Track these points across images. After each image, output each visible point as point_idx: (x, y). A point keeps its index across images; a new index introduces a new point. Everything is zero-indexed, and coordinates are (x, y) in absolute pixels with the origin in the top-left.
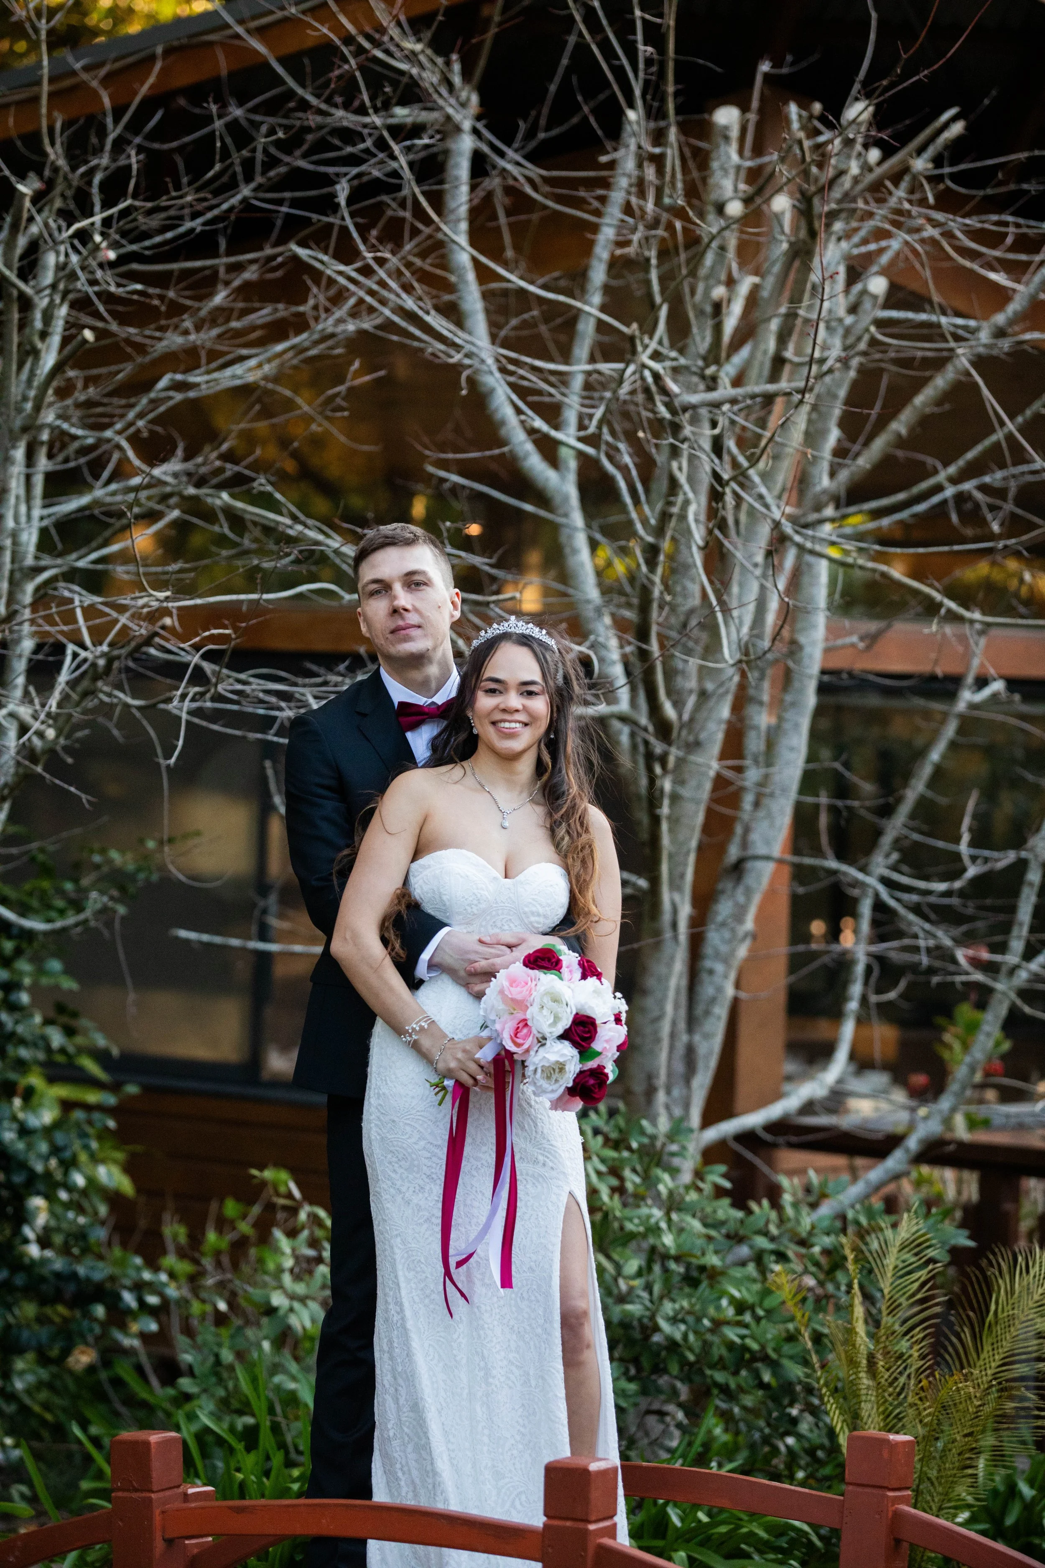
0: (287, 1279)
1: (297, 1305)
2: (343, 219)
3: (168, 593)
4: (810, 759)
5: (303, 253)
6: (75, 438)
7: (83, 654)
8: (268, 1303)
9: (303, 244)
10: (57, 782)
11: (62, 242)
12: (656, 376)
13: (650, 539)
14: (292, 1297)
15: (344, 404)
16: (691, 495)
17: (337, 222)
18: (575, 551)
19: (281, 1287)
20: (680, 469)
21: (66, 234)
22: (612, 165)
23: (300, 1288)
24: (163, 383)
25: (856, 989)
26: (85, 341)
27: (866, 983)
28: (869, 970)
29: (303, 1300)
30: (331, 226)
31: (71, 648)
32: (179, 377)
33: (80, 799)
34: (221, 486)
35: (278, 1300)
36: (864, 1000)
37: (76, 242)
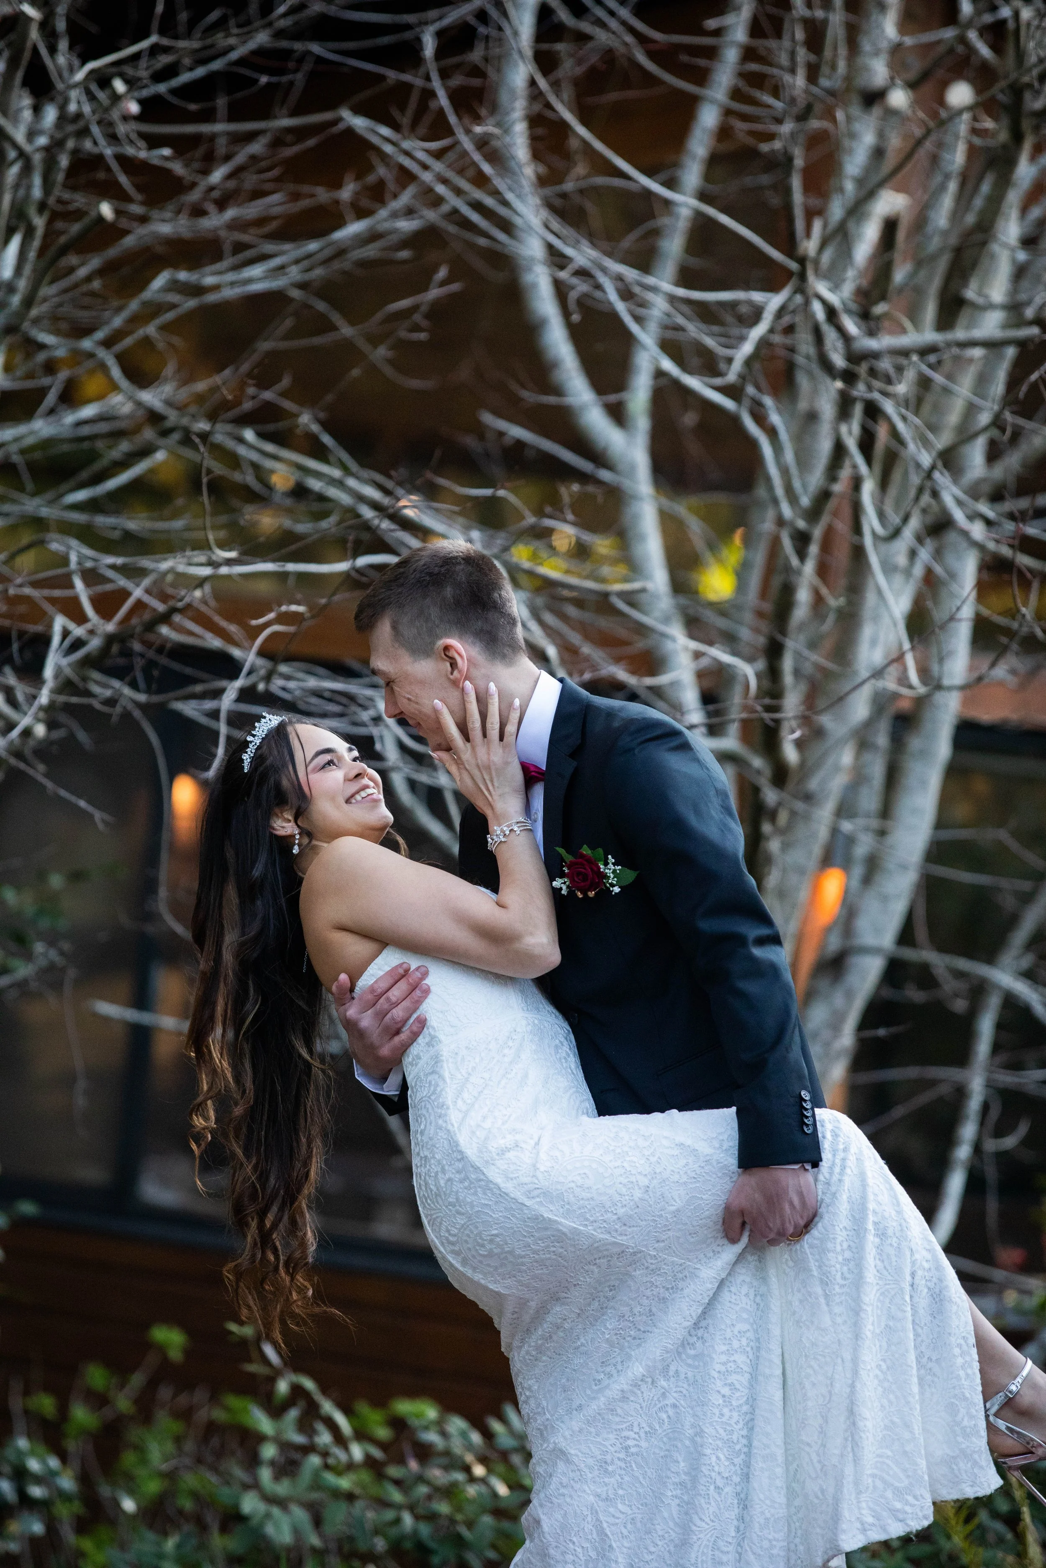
0: (265, 1475)
1: (276, 1511)
2: (428, 78)
3: (233, 554)
4: (940, 824)
5: (359, 123)
6: (42, 347)
7: (78, 631)
8: (236, 1507)
9: (358, 110)
10: (63, 793)
11: (76, 86)
12: (831, 313)
13: (801, 524)
14: (271, 1500)
15: (425, 323)
16: (863, 469)
17: (419, 82)
18: (642, 538)
19: (255, 1485)
20: (850, 432)
21: (80, 76)
22: (718, 32)
23: (282, 1488)
24: (159, 282)
25: (968, 1131)
26: (101, 219)
27: (982, 1123)
28: (985, 1108)
29: (282, 1503)
30: (408, 87)
31: (60, 622)
32: (183, 276)
33: (91, 816)
34: (244, 420)
35: (250, 1504)
36: (977, 1148)
37: (94, 87)
